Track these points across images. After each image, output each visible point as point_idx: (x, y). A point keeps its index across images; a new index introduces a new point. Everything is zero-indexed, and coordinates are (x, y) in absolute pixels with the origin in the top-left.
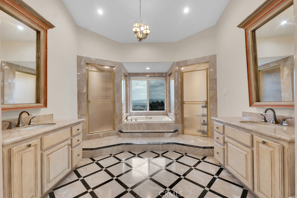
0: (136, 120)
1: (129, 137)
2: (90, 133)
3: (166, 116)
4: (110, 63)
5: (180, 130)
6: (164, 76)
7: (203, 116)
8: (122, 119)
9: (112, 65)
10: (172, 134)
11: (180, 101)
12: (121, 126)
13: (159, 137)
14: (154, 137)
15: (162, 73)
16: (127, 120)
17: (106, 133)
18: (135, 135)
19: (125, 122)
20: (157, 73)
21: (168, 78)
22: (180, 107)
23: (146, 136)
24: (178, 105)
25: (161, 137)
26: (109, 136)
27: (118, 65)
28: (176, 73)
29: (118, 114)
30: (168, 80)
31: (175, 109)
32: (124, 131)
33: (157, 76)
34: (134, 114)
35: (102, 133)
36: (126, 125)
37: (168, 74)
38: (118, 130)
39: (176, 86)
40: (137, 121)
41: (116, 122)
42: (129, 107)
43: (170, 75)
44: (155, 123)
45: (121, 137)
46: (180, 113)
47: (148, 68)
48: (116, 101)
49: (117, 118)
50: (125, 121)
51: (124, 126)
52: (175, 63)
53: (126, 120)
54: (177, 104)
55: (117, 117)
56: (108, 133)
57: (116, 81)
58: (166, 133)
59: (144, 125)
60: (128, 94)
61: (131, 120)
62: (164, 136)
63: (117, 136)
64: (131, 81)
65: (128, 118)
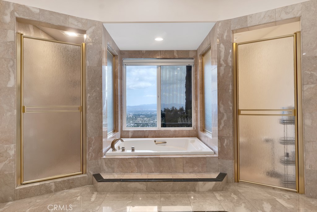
0: (133, 150)
1: (115, 191)
2: (25, 182)
3: (196, 139)
4: (76, 23)
5: (230, 174)
6: (191, 56)
7: (285, 142)
8: (101, 148)
9: (80, 26)
10: (216, 184)
11: (231, 108)
12: (100, 163)
13: (185, 191)
14: (173, 191)
15: (187, 52)
16: (114, 149)
17: (64, 181)
18: (128, 186)
19: (109, 154)
20: (177, 51)
21: (200, 61)
22: (231, 121)
23: (155, 190)
24: (225, 118)
25: (189, 191)
26: (71, 188)
27: (94, 28)
28: (222, 45)
29: (93, 138)
30: (200, 65)
31: (219, 127)
32: (105, 177)
33: (176, 56)
34: (130, 134)
35: (54, 182)
36: (111, 161)
37: (199, 53)
38: (92, 173)
39: (221, 75)
40: (136, 151)
41: (89, 155)
42: (119, 121)
43: (203, 55)
44: (174, 158)
45: (97, 191)
46: (231, 135)
47: (159, 39)
48: (88, 107)
49: (89, 147)
50: (108, 152)
51: (106, 163)
52: (220, 24)
53: (111, 149)
54: (223, 115)
55: (90, 143)
56: (68, 180)
57: (88, 62)
58: (201, 183)
59: (149, 161)
60: (119, 94)
61: (123, 150)
62: (197, 189)
63: (88, 189)
64: (124, 66)
65: (116, 146)
